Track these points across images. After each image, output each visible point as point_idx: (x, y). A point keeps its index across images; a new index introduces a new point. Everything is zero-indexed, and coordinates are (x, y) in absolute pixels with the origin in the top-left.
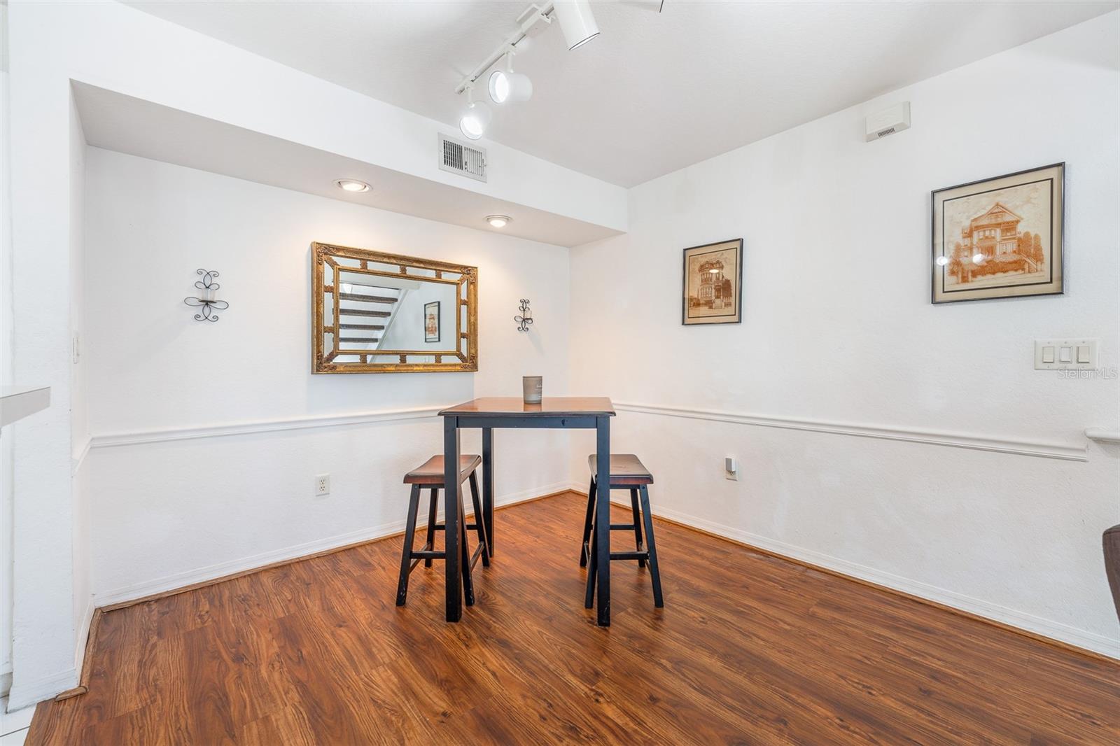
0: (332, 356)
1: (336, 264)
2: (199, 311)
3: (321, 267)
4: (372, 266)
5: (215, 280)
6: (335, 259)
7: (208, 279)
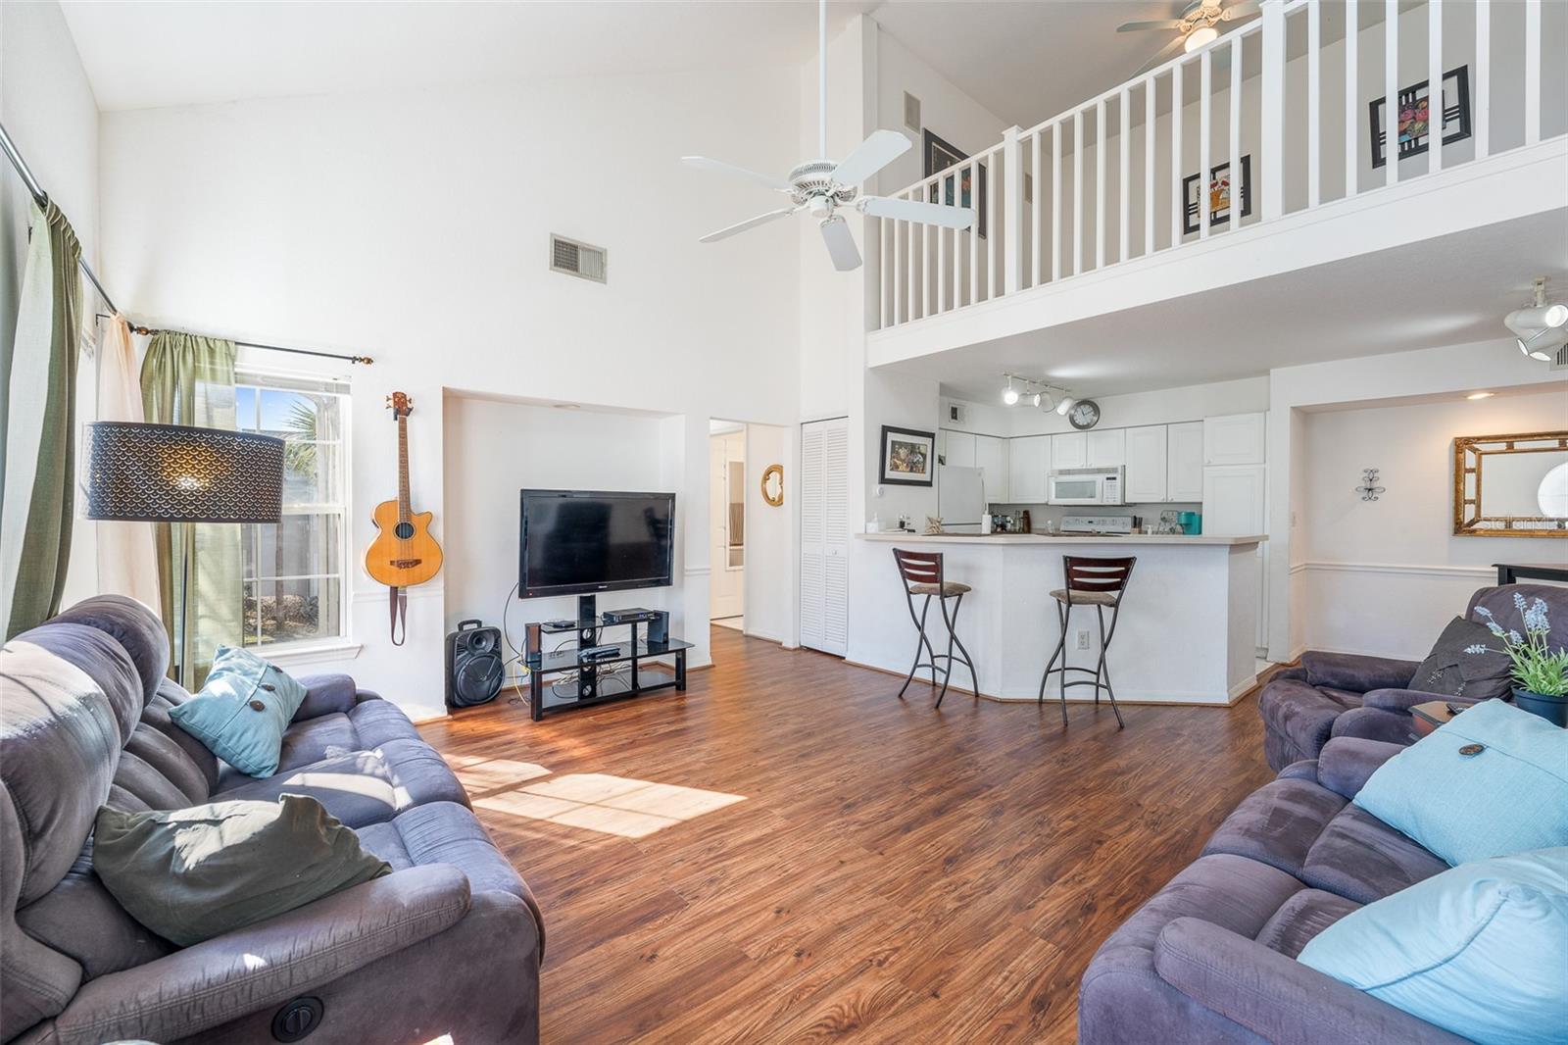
0: (1472, 523)
1: (1478, 450)
2: (1365, 494)
3: (1461, 455)
4: (1518, 445)
5: (1376, 475)
6: (1476, 446)
7: (1372, 476)
